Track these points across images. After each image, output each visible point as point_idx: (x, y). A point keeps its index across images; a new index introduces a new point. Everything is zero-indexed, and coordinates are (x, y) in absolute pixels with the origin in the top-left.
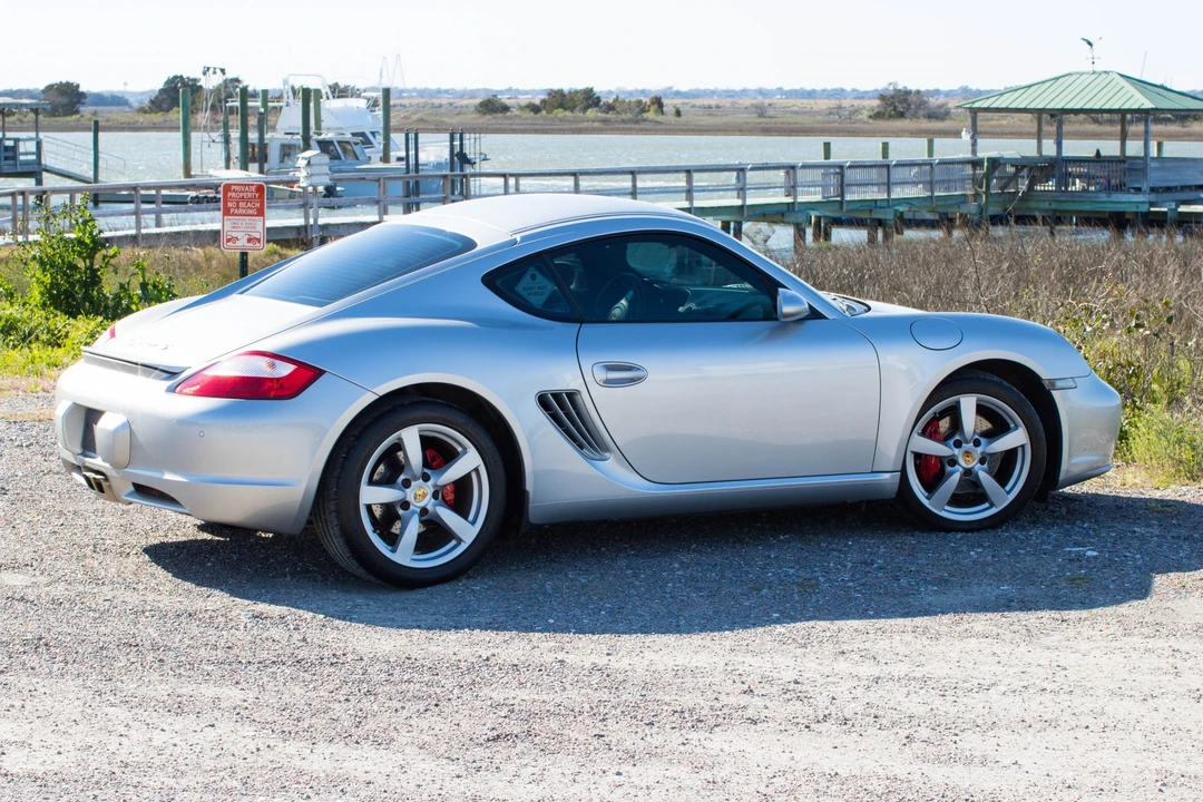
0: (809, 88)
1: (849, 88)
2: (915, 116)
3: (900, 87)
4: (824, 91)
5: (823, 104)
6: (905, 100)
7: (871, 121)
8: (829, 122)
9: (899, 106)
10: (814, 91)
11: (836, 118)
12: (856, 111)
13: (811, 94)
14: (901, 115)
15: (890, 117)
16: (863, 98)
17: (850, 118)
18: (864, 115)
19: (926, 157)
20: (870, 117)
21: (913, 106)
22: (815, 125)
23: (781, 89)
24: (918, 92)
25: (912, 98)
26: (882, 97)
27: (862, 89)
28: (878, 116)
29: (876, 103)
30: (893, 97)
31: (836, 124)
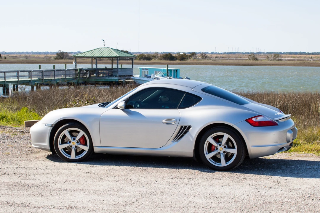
0: (39, 52)
1: (50, 52)
2: (65, 59)
3: (62, 51)
4: (43, 52)
5: (43, 56)
6: (63, 55)
7: (54, 60)
8: (44, 60)
9: (61, 56)
10: (41, 52)
11: (46, 58)
12: (51, 57)
13: (40, 53)
14: (62, 58)
15: (59, 59)
16: (53, 54)
17: (49, 59)
18: (53, 58)
20: (54, 59)
21: (65, 56)
22: (40, 61)
23: (32, 52)
24: (66, 53)
25: (65, 54)
26: (57, 54)
27: (53, 52)
28: (56, 59)
29: (56, 55)
30: (60, 54)
31: (46, 61)
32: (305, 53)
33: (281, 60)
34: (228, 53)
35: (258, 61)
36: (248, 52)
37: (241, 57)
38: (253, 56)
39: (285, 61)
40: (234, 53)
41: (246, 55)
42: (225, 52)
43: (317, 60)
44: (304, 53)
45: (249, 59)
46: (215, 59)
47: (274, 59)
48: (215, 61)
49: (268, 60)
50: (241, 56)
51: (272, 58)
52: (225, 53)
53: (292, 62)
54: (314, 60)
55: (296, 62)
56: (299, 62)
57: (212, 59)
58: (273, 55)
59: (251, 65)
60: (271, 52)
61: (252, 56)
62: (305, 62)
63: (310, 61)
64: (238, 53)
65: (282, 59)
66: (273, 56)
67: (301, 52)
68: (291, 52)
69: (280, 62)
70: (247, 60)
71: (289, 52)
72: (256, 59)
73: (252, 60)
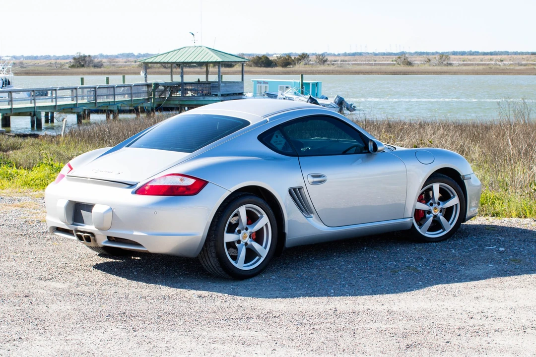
0: (35, 55)
1: (52, 55)
2: (88, 66)
3: (82, 54)
4: (42, 56)
5: (43, 62)
6: (84, 60)
7: (70, 69)
8: (52, 70)
9: (81, 63)
10: (37, 56)
11: (53, 68)
12: (62, 65)
13: (36, 58)
14: (83, 66)
15: (78, 67)
16: (58, 59)
17: (61, 68)
18: (67, 65)
19: (122, 84)
20: (70, 67)
21: (87, 62)
22: (46, 71)
23: (23, 56)
24: (89, 56)
25: (87, 59)
26: (74, 59)
27: (57, 55)
28: (73, 66)
29: (72, 61)
30: (79, 58)
31: (55, 71)
32: (478, 52)
33: (451, 64)
34: (349, 55)
35: (413, 66)
36: (384, 52)
37: (375, 61)
38: (405, 59)
39: (458, 66)
40: (360, 54)
41: (383, 58)
42: (345, 53)
43: (511, 64)
44: (476, 52)
45: (398, 64)
46: (340, 64)
47: (440, 64)
48: (340, 67)
49: (430, 65)
50: (375, 59)
51: (437, 62)
52: (345, 55)
53: (471, 68)
54: (505, 65)
55: (476, 68)
56: (481, 67)
57: (336, 64)
58: (437, 57)
59: (405, 73)
60: (422, 51)
61: (402, 59)
62: (491, 68)
63: (500, 65)
64: (366, 53)
65: (453, 64)
66: (437, 59)
67: (471, 51)
68: (455, 51)
69: (450, 68)
70: (394, 65)
71: (452, 51)
72: (410, 64)
73: (402, 66)
